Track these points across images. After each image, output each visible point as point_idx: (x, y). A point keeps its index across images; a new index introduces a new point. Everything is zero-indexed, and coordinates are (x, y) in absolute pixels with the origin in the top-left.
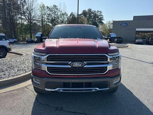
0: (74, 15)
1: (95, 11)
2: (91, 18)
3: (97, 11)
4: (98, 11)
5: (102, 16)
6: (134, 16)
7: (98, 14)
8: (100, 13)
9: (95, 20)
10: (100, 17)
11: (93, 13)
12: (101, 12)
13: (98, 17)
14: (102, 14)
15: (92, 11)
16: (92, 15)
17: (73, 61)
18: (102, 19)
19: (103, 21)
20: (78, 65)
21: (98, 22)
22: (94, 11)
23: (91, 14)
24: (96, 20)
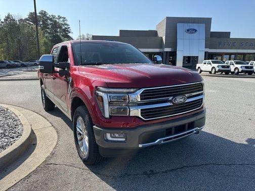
0: (14, 20)
1: (54, 17)
2: (48, 28)
3: (57, 17)
4: (60, 17)
5: (68, 25)
6: (120, 31)
7: (61, 21)
8: (63, 21)
9: (56, 31)
10: (63, 28)
11: (51, 20)
12: (65, 18)
13: (60, 27)
14: (67, 23)
15: (48, 16)
16: (49, 22)
17: (175, 96)
18: (68, 31)
19: (70, 35)
20: (181, 100)
21: (62, 36)
22: (52, 16)
23: (46, 20)
24: (58, 32)
